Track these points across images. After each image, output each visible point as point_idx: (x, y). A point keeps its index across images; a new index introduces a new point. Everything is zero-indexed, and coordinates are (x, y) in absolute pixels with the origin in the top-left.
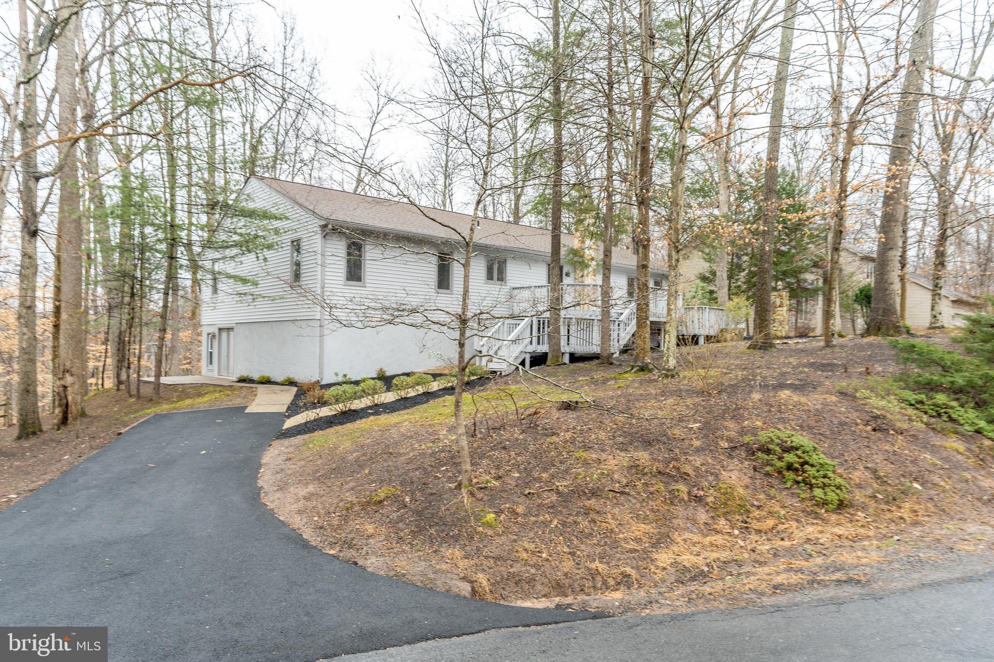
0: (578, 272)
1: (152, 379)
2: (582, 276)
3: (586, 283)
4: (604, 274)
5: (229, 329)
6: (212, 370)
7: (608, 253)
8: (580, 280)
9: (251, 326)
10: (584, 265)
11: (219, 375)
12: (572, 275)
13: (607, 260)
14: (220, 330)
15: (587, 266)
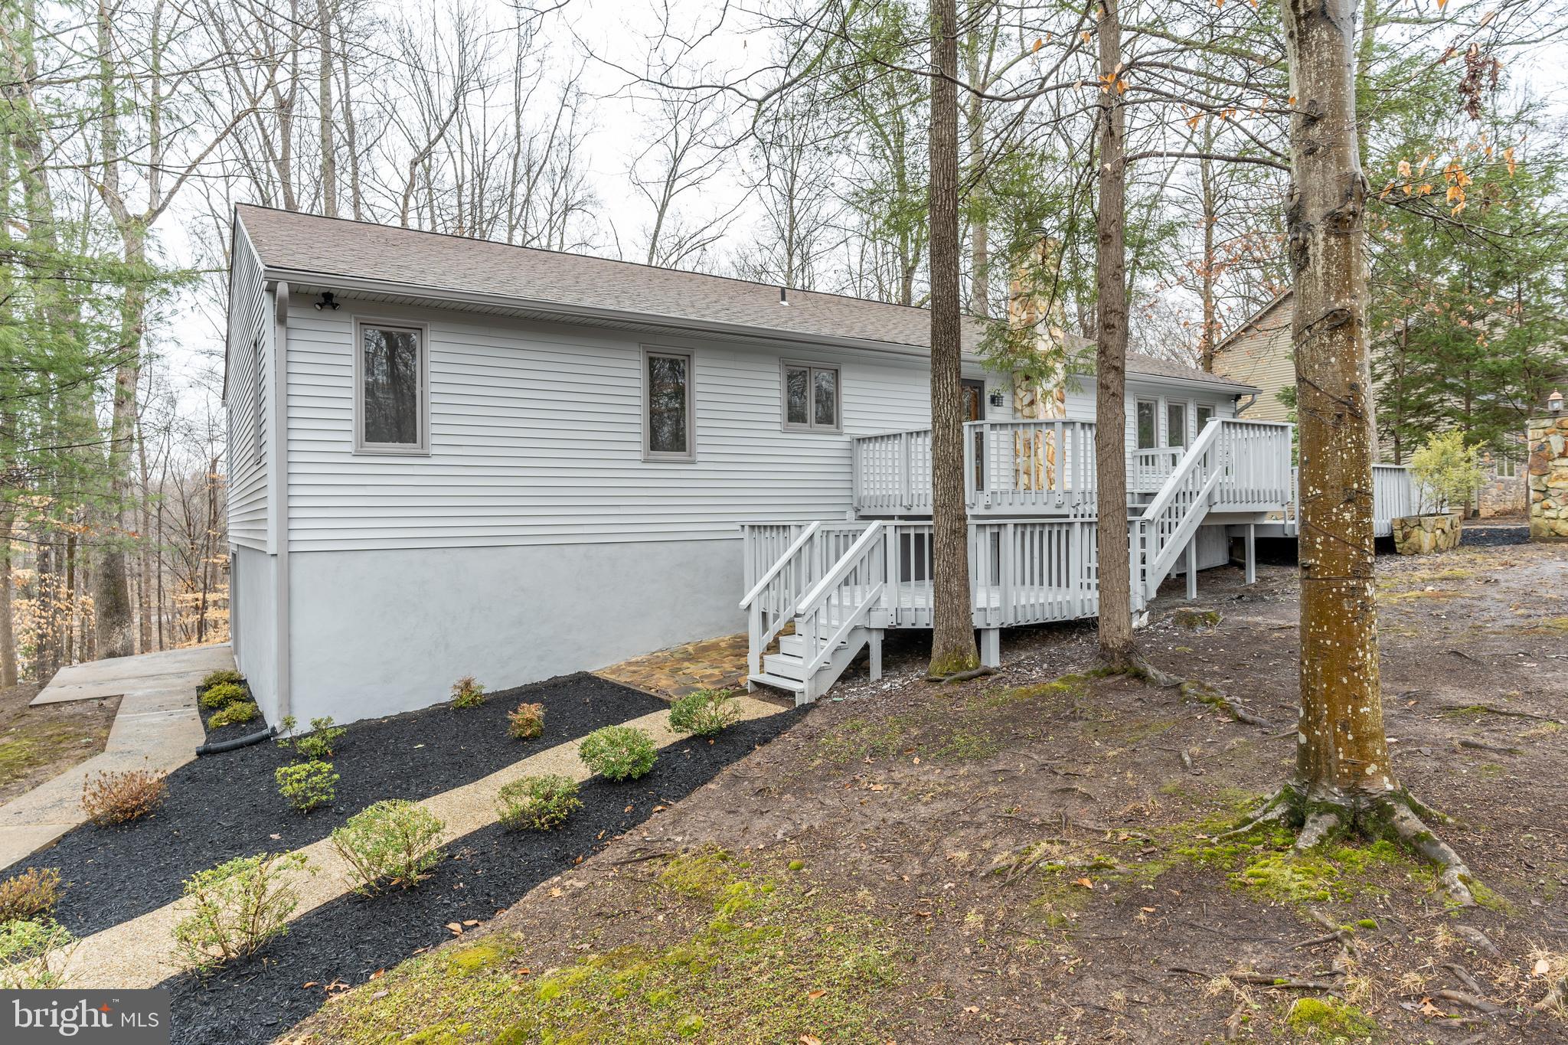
0: (1021, 393)
2: (1032, 403)
3: (1042, 418)
4: (1103, 387)
7: (1115, 320)
8: (1027, 411)
10: (1036, 371)
12: (1007, 398)
13: (1113, 342)
15: (1044, 373)
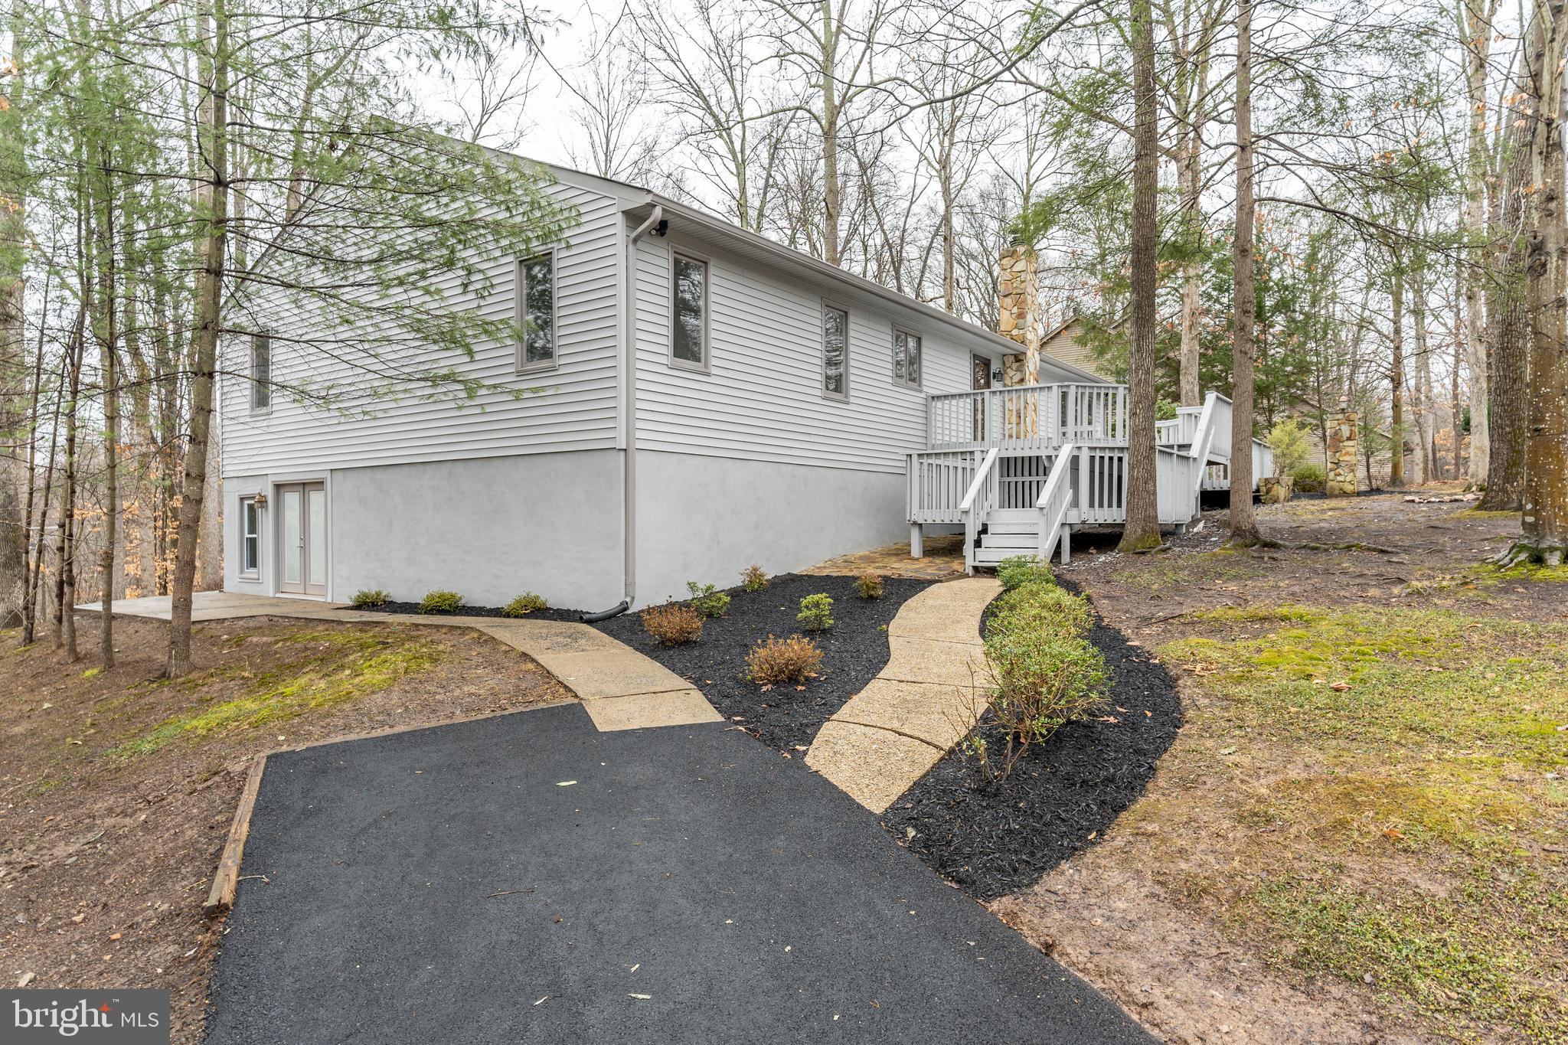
0: (1010, 373)
1: (98, 607)
2: (1022, 380)
5: (305, 487)
6: (257, 581)
9: (379, 475)
11: (278, 590)
14: (279, 487)
